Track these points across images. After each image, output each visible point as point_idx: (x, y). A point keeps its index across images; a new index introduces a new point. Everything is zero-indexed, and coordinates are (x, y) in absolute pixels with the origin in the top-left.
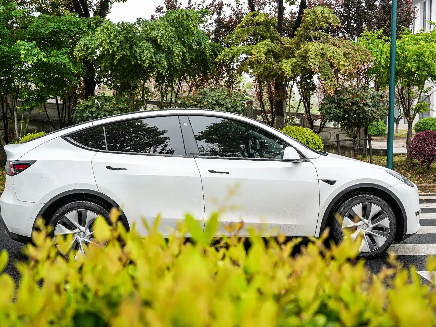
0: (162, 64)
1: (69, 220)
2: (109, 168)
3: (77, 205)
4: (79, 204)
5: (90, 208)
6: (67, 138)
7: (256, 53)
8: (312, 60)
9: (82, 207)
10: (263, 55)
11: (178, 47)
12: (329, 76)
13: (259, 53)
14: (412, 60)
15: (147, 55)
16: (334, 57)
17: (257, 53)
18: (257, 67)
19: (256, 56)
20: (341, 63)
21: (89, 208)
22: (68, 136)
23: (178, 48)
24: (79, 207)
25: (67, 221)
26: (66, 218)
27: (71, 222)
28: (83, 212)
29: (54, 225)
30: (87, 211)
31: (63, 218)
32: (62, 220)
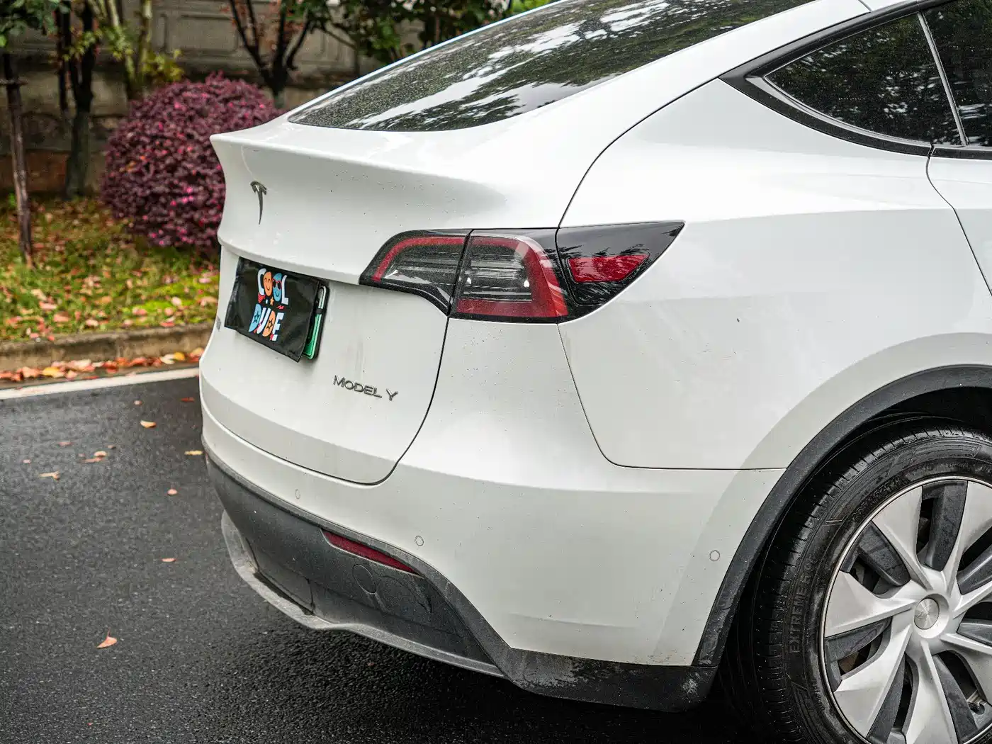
1: (888, 543)
3: (919, 454)
4: (928, 446)
5: (978, 463)
6: (757, 82)
9: (941, 462)
21: (970, 467)
24: (930, 463)
25: (877, 549)
26: (878, 533)
27: (896, 554)
28: (947, 491)
29: (822, 580)
30: (964, 485)
31: (862, 535)
32: (857, 546)
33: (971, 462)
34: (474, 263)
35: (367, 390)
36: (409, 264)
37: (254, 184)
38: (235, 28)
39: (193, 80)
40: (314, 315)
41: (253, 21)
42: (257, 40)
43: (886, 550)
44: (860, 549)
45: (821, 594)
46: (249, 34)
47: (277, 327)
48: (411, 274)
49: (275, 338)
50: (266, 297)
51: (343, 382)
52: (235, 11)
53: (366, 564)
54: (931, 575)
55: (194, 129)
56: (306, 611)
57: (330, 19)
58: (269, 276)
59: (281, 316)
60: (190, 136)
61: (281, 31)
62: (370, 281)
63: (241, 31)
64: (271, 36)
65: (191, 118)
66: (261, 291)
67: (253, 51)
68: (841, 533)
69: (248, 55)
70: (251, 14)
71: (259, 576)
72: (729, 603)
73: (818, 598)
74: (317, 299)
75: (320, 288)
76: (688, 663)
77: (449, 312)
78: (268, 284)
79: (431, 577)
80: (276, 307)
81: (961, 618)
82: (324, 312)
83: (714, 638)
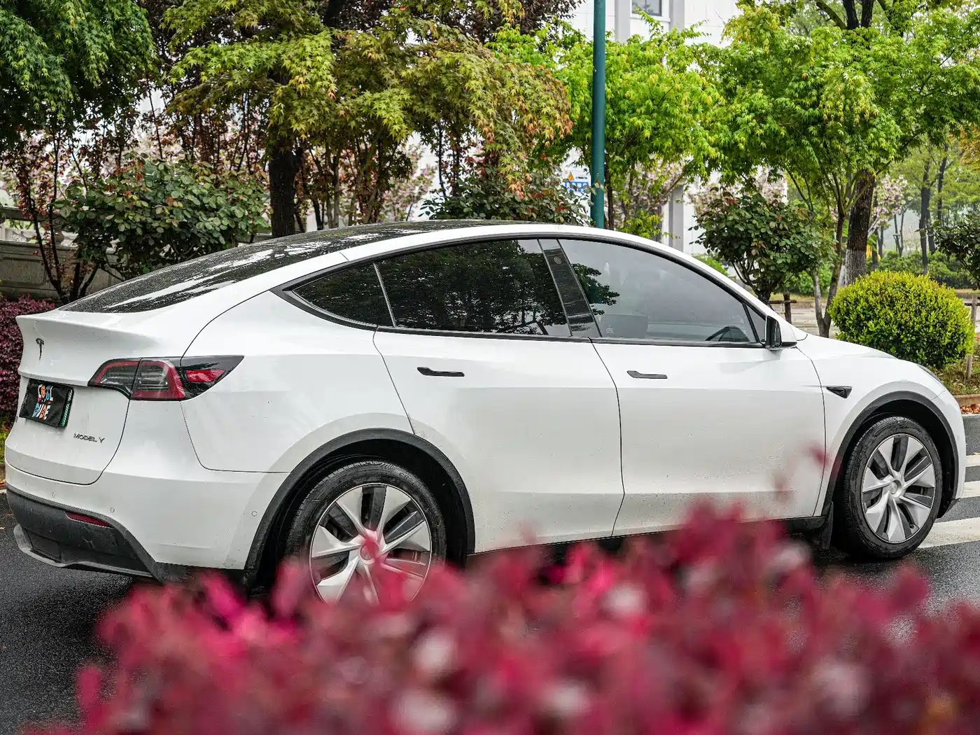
0: (57, 84)
1: (344, 514)
2: (425, 371)
3: (361, 472)
4: (367, 468)
5: (393, 478)
6: (290, 293)
7: (305, 71)
8: (479, 103)
9: (372, 475)
10: (330, 77)
11: (97, 36)
12: (508, 145)
13: (312, 71)
14: (643, 109)
15: (28, 56)
16: (525, 95)
17: (308, 69)
18: (303, 109)
19: (308, 77)
20: (545, 110)
21: (388, 479)
22: (290, 289)
23: (97, 40)
24: (367, 476)
25: (339, 516)
26: (339, 508)
27: (348, 519)
28: (376, 490)
29: (309, 529)
30: (385, 487)
31: (330, 509)
32: (328, 514)
33: (389, 477)
34: (143, 374)
35: (90, 439)
36: (112, 376)
37: (37, 340)
38: (43, 267)
39: (10, 300)
40: (66, 404)
41: (57, 263)
42: (59, 277)
43: (343, 517)
44: (330, 516)
45: (309, 536)
46: (54, 272)
47: (47, 412)
48: (114, 380)
49: (45, 418)
50: (42, 398)
51: (78, 436)
52: (44, 256)
53: (87, 525)
54: (369, 532)
55: (9, 332)
56: (56, 561)
57: (107, 262)
58: (44, 388)
59: (49, 407)
60: (6, 337)
61: (77, 270)
62: (94, 385)
63: (48, 270)
64: (70, 274)
65: (7, 325)
66: (40, 396)
67: (56, 284)
68: (320, 507)
69: (52, 287)
70: (56, 258)
71: (33, 551)
72: (261, 538)
73: (308, 538)
74: (67, 396)
75: (69, 391)
76: (242, 568)
77: (130, 398)
78: (43, 392)
79: (118, 528)
80: (46, 403)
81: (386, 556)
82: (71, 402)
83: (255, 555)
